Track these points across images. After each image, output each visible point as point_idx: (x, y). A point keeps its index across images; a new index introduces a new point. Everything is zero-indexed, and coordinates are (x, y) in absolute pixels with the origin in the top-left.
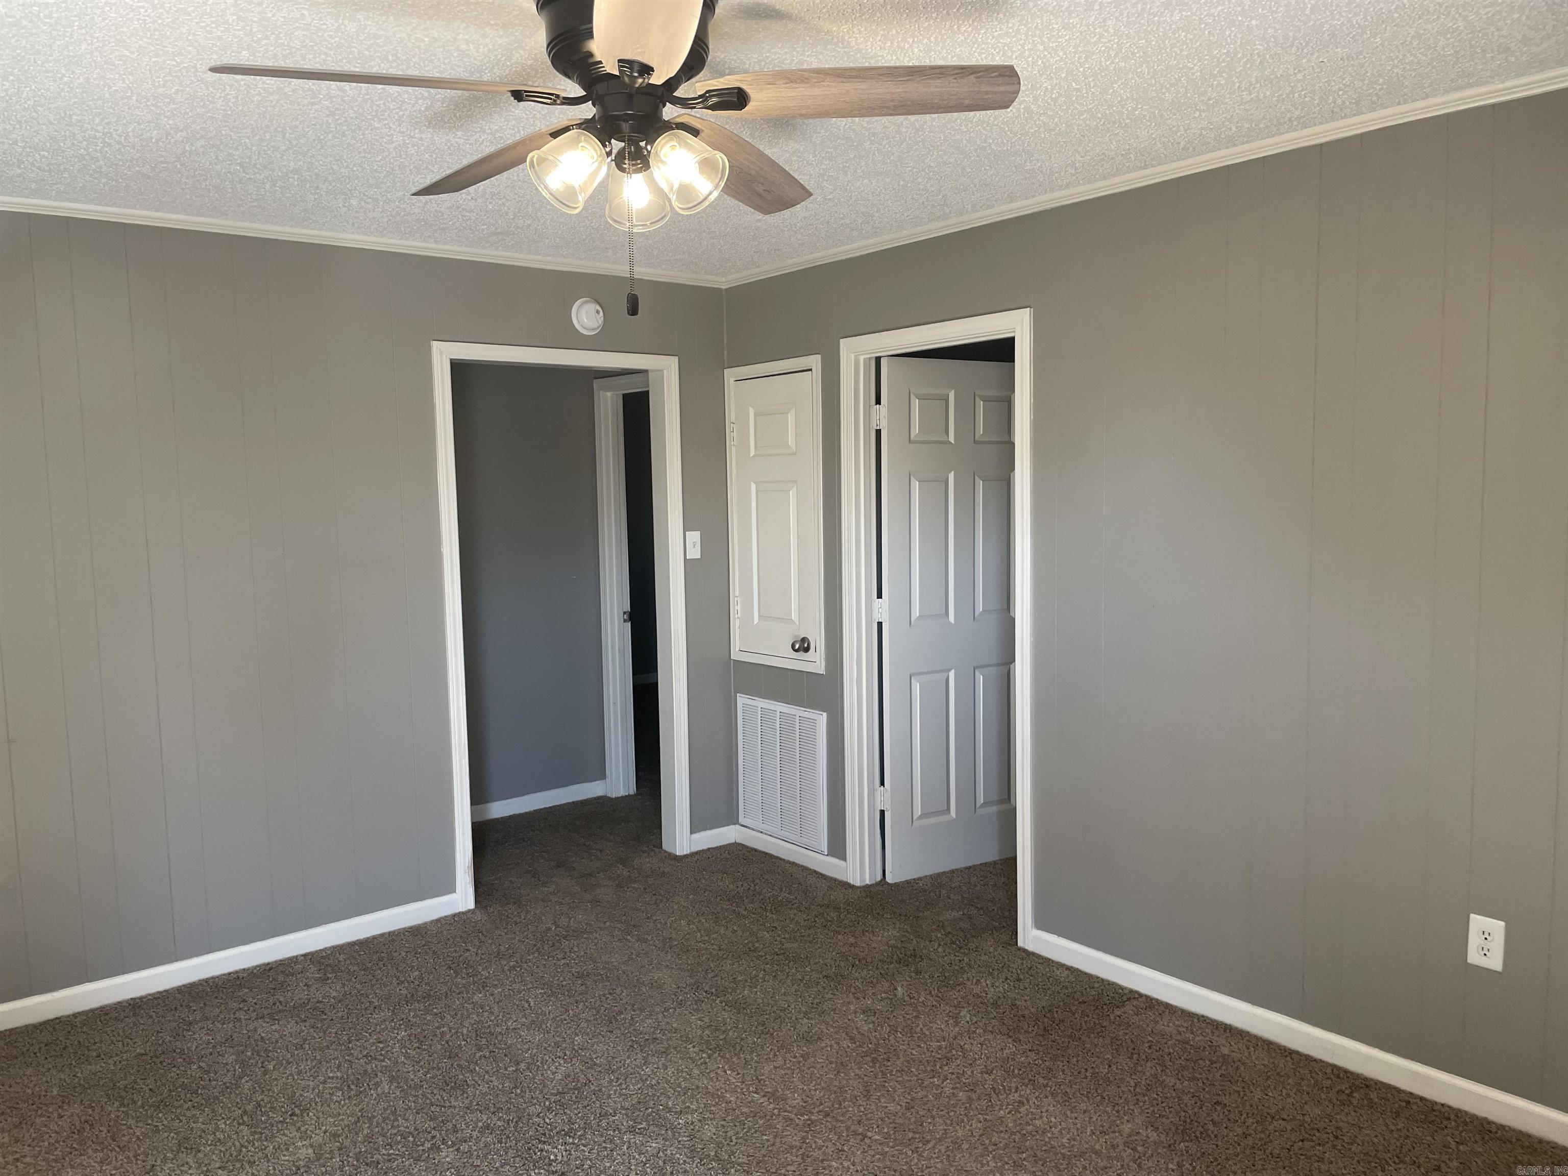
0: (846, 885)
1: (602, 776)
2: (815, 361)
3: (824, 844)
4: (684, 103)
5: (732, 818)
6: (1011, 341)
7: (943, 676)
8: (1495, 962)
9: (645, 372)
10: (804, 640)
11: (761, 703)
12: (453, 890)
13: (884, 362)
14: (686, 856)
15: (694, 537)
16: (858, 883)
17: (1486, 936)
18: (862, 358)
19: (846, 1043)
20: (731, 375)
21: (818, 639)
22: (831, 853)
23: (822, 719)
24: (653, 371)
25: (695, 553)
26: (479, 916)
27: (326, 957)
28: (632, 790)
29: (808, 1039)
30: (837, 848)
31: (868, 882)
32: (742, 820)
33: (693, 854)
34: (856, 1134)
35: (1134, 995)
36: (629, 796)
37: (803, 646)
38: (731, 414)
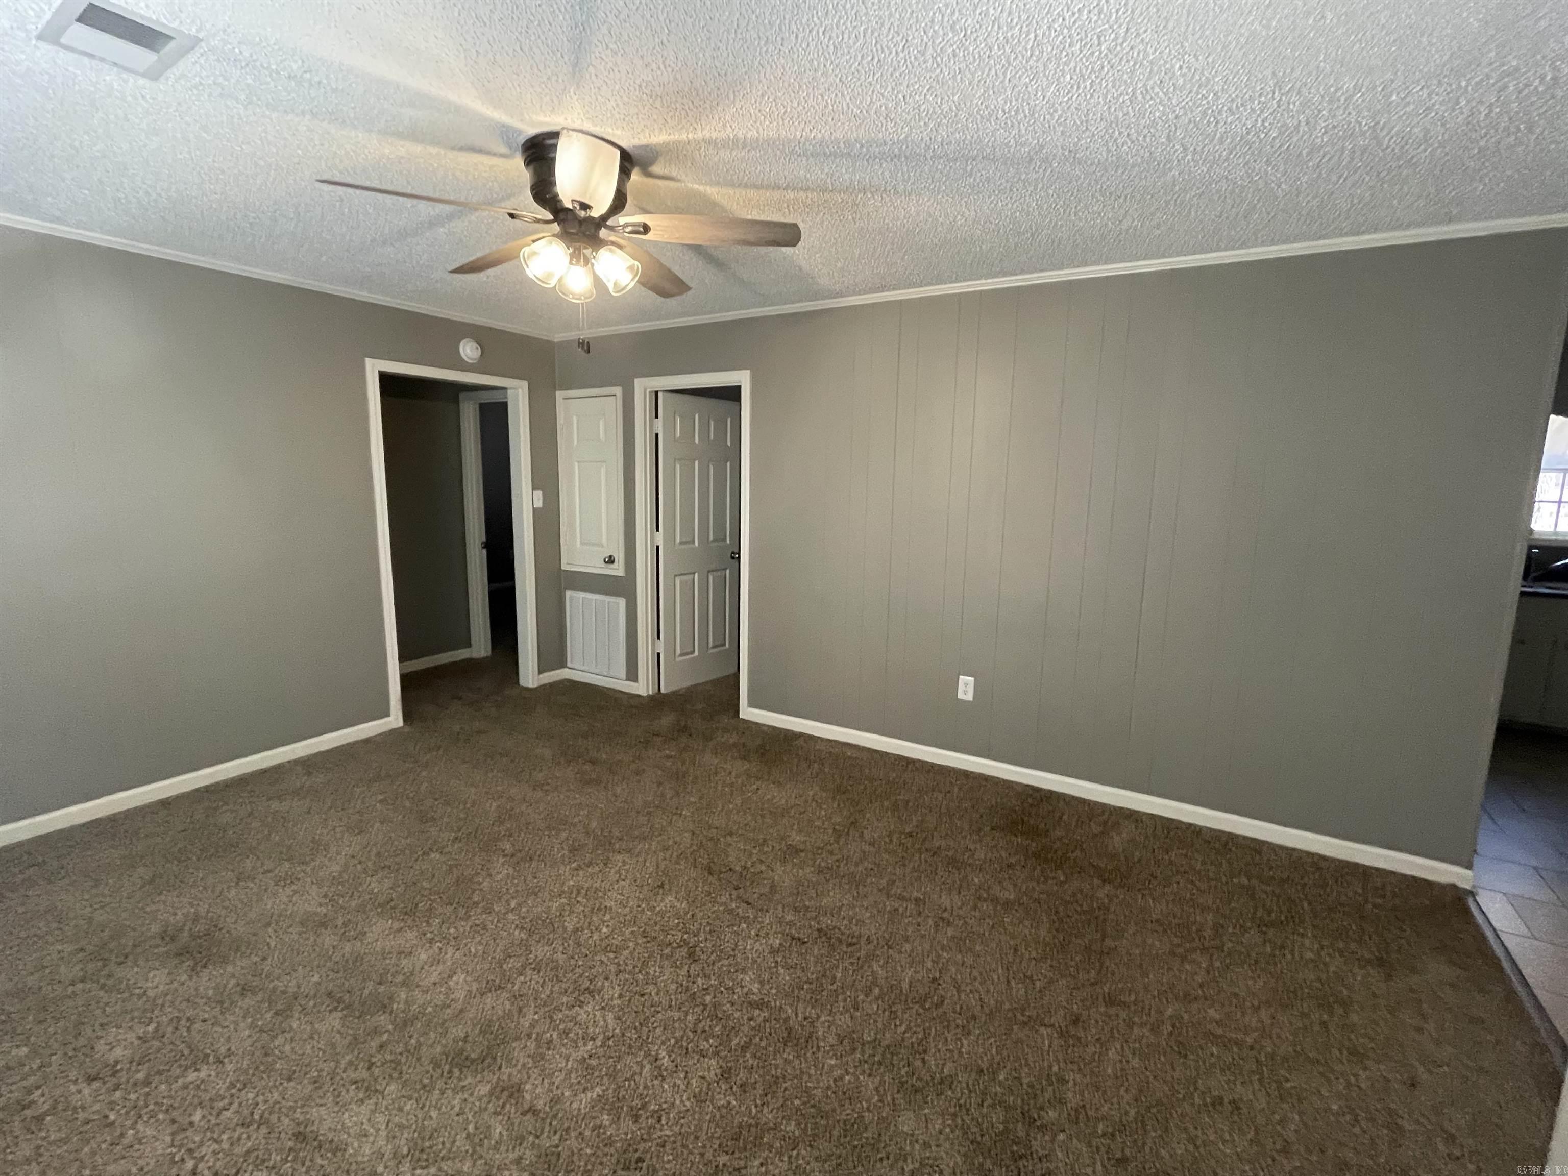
0: (639, 696)
1: (469, 645)
2: (618, 391)
3: (623, 674)
4: (611, 228)
5: (562, 664)
6: (739, 387)
7: (691, 576)
8: (969, 697)
9: (505, 389)
10: (611, 557)
11: (582, 595)
12: (388, 715)
13: (660, 394)
14: (536, 688)
15: (539, 494)
16: (645, 694)
17: (966, 684)
18: (648, 391)
19: (660, 773)
20: (559, 395)
21: (620, 557)
22: (628, 679)
23: (622, 602)
24: (511, 388)
25: (539, 504)
26: (407, 729)
27: (305, 761)
28: (489, 653)
29: (637, 773)
30: (632, 675)
31: (651, 693)
32: (569, 665)
33: (540, 687)
34: (676, 814)
35: (801, 735)
36: (487, 657)
37: (610, 560)
38: (560, 421)
